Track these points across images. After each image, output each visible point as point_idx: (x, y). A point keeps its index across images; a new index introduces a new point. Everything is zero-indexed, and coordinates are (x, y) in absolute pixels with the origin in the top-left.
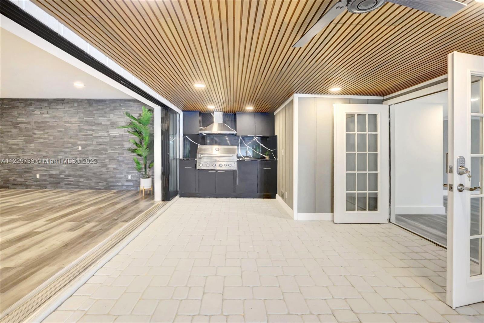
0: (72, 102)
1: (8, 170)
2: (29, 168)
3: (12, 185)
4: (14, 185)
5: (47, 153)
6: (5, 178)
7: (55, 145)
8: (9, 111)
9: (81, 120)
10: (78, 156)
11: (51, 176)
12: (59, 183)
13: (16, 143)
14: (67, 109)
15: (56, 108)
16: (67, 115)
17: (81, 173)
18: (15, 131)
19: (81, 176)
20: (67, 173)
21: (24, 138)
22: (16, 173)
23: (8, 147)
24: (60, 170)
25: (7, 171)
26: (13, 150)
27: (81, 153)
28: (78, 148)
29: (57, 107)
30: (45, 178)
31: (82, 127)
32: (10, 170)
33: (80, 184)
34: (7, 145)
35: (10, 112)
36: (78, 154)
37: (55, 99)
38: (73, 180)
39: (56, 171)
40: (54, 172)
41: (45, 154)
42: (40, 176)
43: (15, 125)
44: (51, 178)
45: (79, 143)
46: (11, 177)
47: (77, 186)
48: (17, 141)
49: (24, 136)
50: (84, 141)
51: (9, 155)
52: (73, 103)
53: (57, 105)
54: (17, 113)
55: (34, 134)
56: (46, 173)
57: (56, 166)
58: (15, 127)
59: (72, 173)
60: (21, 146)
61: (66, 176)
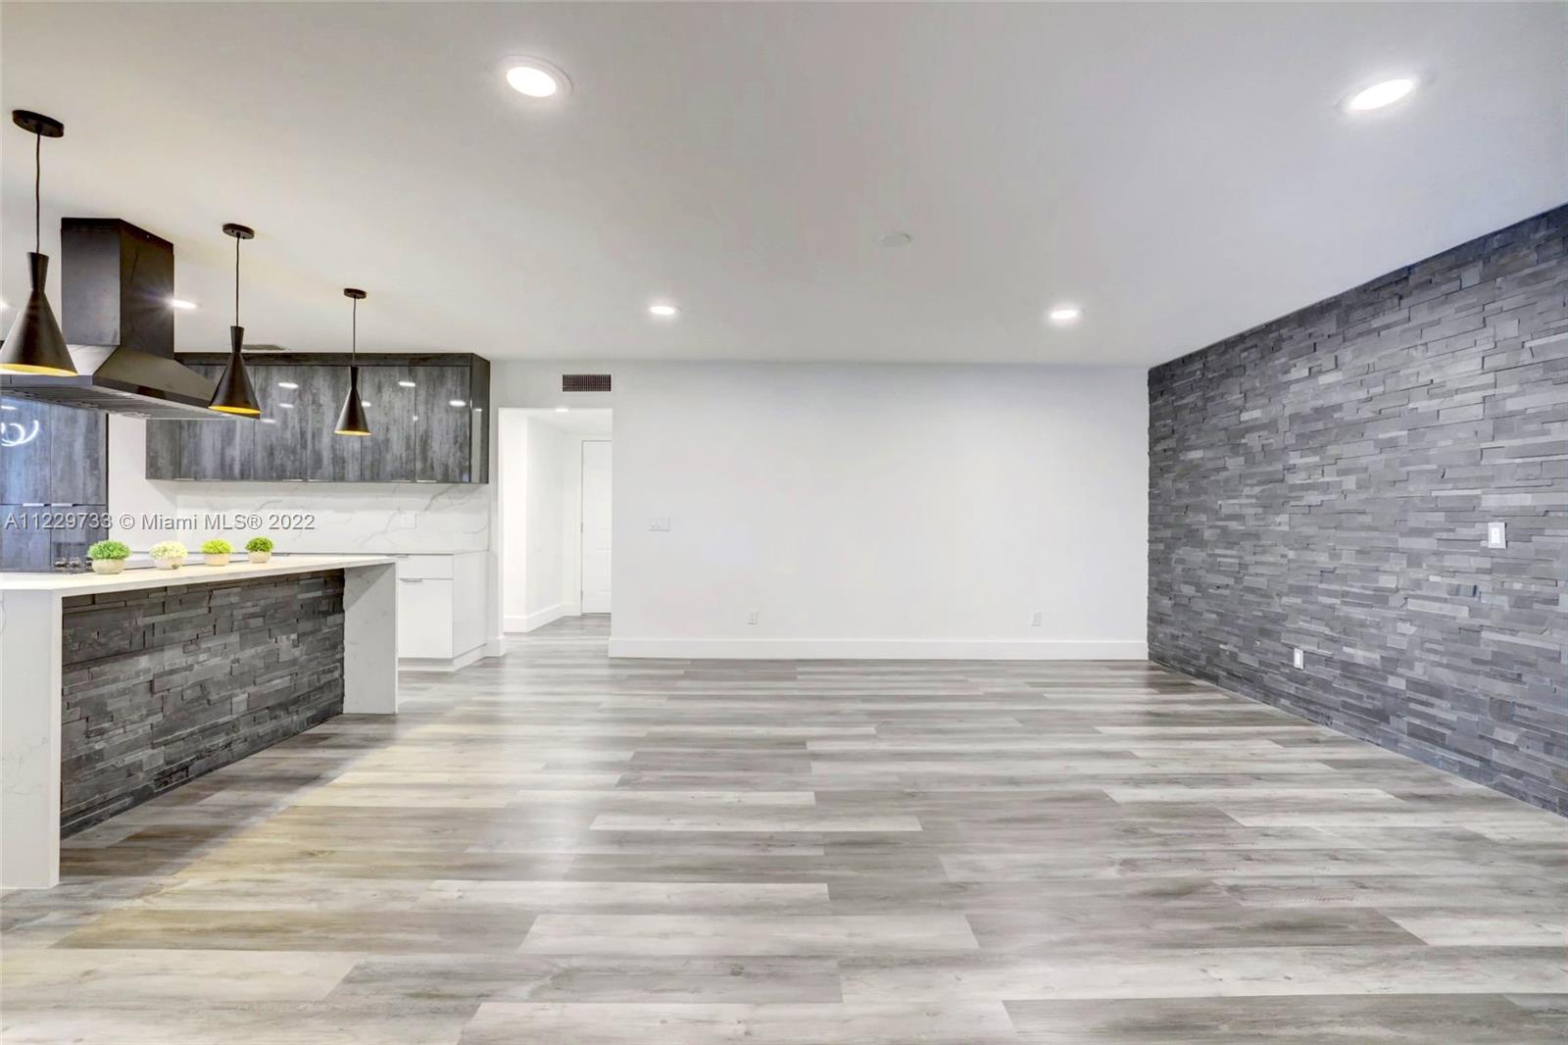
0: (1450, 269)
1: (1218, 613)
2: (1273, 616)
3: (1225, 674)
4: (1231, 674)
5: (1334, 555)
6: (1210, 643)
7: (1367, 519)
8: (1221, 390)
9: (1500, 360)
10: (1485, 584)
11: (1348, 668)
12: (1382, 716)
13: (1237, 510)
14: (1422, 316)
15: (1369, 332)
16: (1421, 348)
17: (1502, 689)
18: (1235, 464)
19: (1503, 711)
20: (1418, 672)
21: (1257, 490)
22: (1236, 631)
23: (1217, 527)
24: (1386, 648)
25: (1214, 616)
26: (1229, 539)
27: (1503, 566)
28: (1485, 537)
29: (1376, 323)
30: (1324, 672)
31: (1512, 405)
32: (1222, 614)
33: (1496, 755)
34: (1217, 520)
35: (1222, 395)
36: (1489, 572)
37: (1364, 289)
38: (1452, 717)
39: (1369, 647)
40: (1359, 654)
41: (1323, 560)
42: (1308, 657)
43: (1234, 441)
44: (1349, 682)
45: (1491, 501)
46: (1225, 644)
47: (1476, 764)
48: (1241, 506)
49: (1260, 483)
50: (1527, 489)
51: (1219, 559)
52: (1454, 274)
53: (1374, 316)
54: (1241, 393)
55: (1292, 469)
56: (1329, 649)
57: (1371, 626)
58: (1235, 448)
59: (1447, 677)
60: (1251, 522)
61: (1413, 684)
